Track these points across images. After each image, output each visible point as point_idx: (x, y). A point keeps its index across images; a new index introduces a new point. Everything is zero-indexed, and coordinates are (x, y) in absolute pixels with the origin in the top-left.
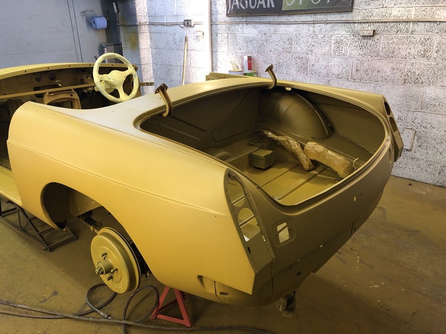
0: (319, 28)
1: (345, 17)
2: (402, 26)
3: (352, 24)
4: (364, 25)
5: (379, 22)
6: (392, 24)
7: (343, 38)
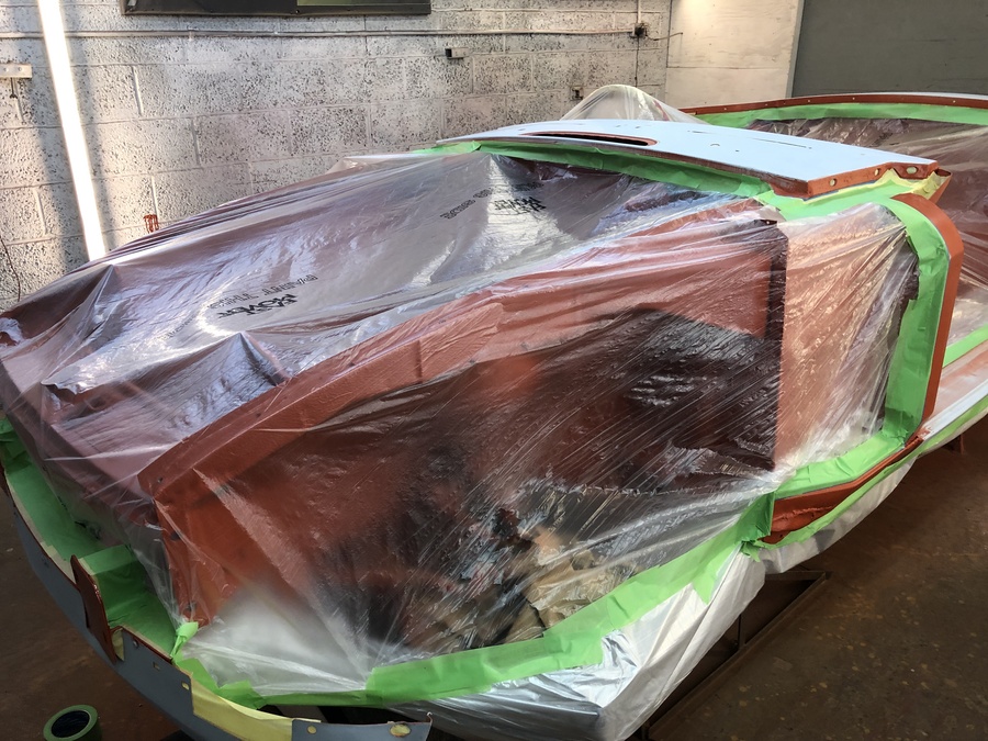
0: (376, 45)
1: (418, 24)
2: (495, 40)
3: (429, 38)
4: (447, 39)
5: (466, 35)
6: (483, 38)
7: (419, 64)
